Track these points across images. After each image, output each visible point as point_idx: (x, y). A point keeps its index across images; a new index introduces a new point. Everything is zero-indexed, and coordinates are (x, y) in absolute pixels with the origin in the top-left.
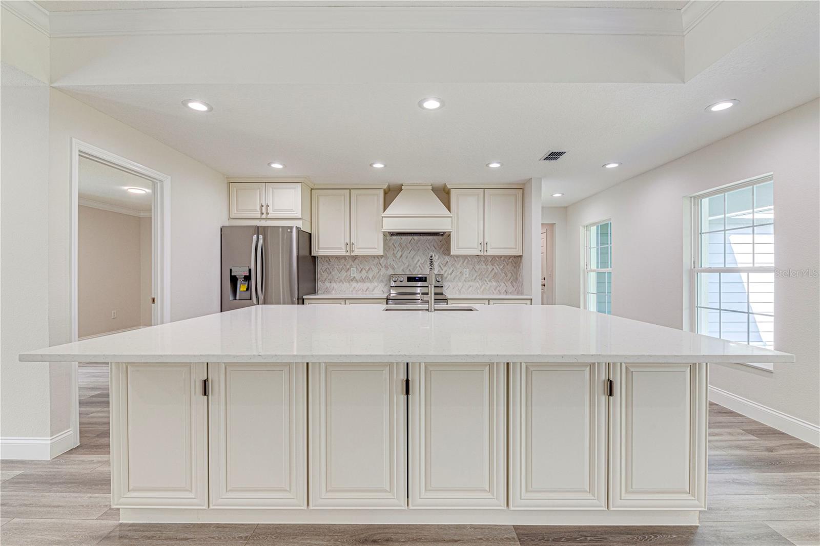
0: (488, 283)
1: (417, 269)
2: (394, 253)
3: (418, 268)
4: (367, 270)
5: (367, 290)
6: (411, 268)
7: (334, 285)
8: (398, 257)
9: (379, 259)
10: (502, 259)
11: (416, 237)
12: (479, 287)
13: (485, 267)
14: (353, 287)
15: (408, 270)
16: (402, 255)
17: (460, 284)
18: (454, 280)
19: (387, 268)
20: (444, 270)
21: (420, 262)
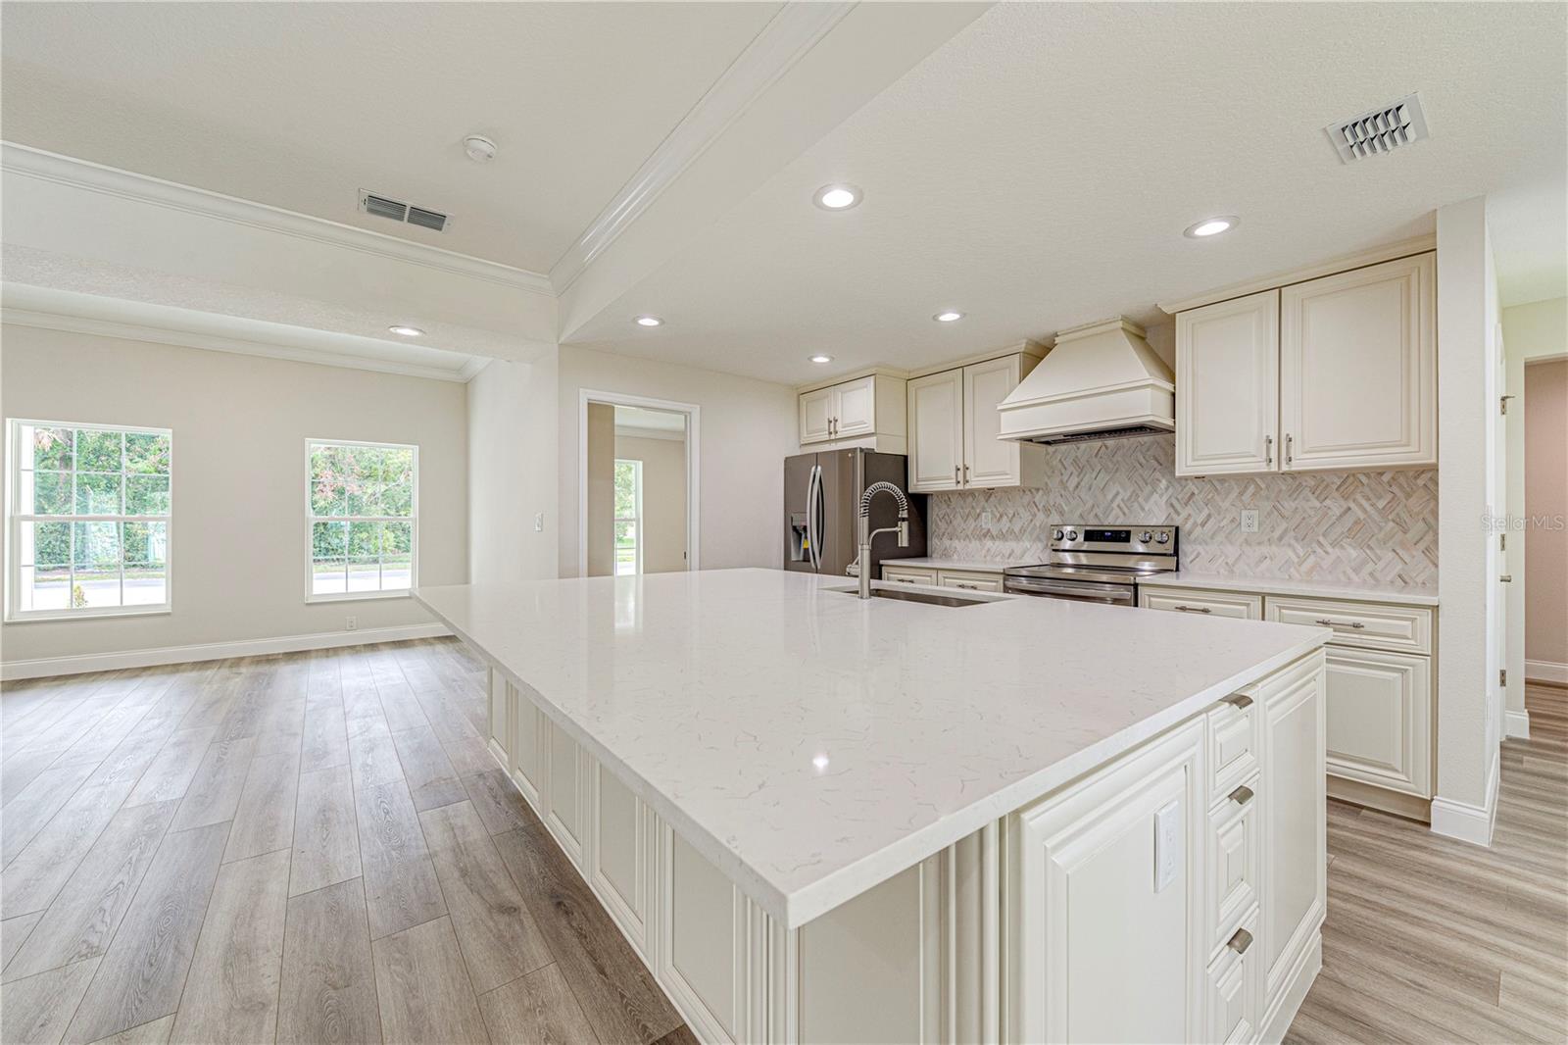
0: (1330, 549)
1: (1114, 512)
2: (1062, 481)
3: (1116, 511)
4: (1010, 516)
5: (1010, 555)
6: (1096, 510)
7: (956, 543)
8: (1071, 489)
9: (1032, 493)
10: (1386, 478)
11: (1111, 442)
12: (1296, 560)
13: (1317, 504)
14: (986, 548)
15: (1093, 514)
16: (1079, 484)
17: (1232, 552)
18: (1212, 538)
19: (1047, 511)
20: (1184, 514)
21: (1119, 498)
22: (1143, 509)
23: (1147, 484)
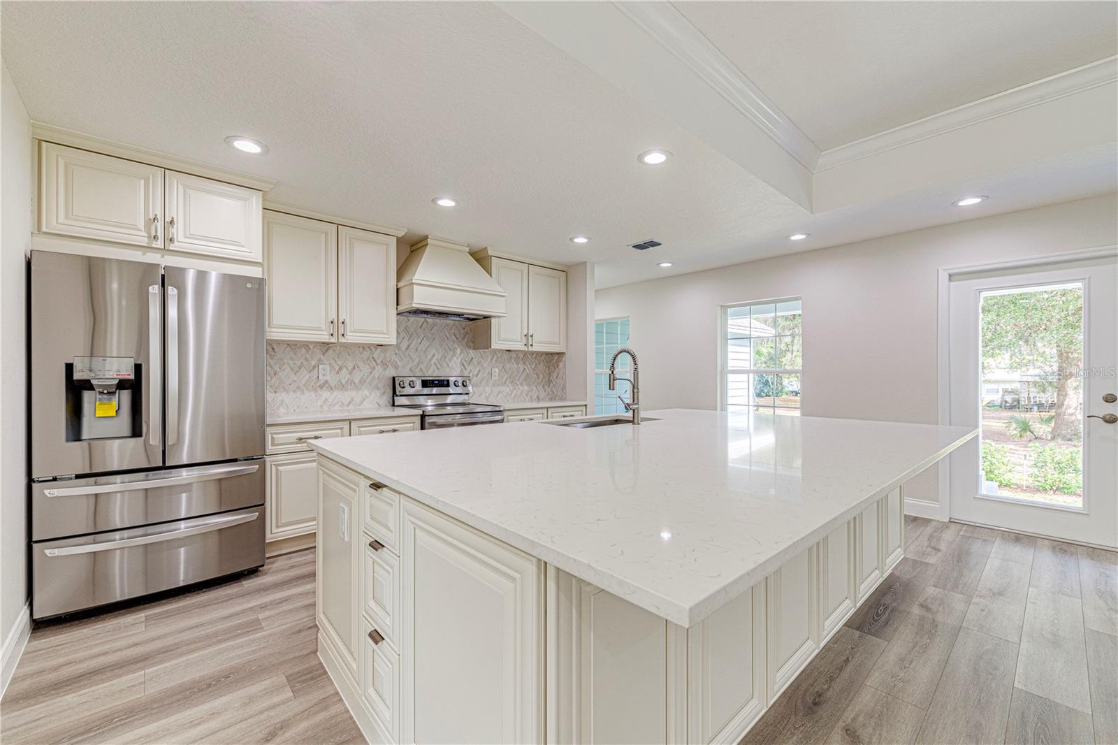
0: (520, 387)
1: (432, 367)
4: (350, 368)
5: (349, 403)
6: (422, 366)
7: (283, 396)
8: (403, 349)
9: (371, 350)
11: (430, 320)
12: (510, 392)
13: (516, 366)
14: (323, 398)
15: (419, 369)
16: (409, 346)
17: (488, 389)
18: (480, 383)
19: (384, 365)
20: (468, 370)
21: (435, 357)
22: (448, 366)
23: (450, 350)
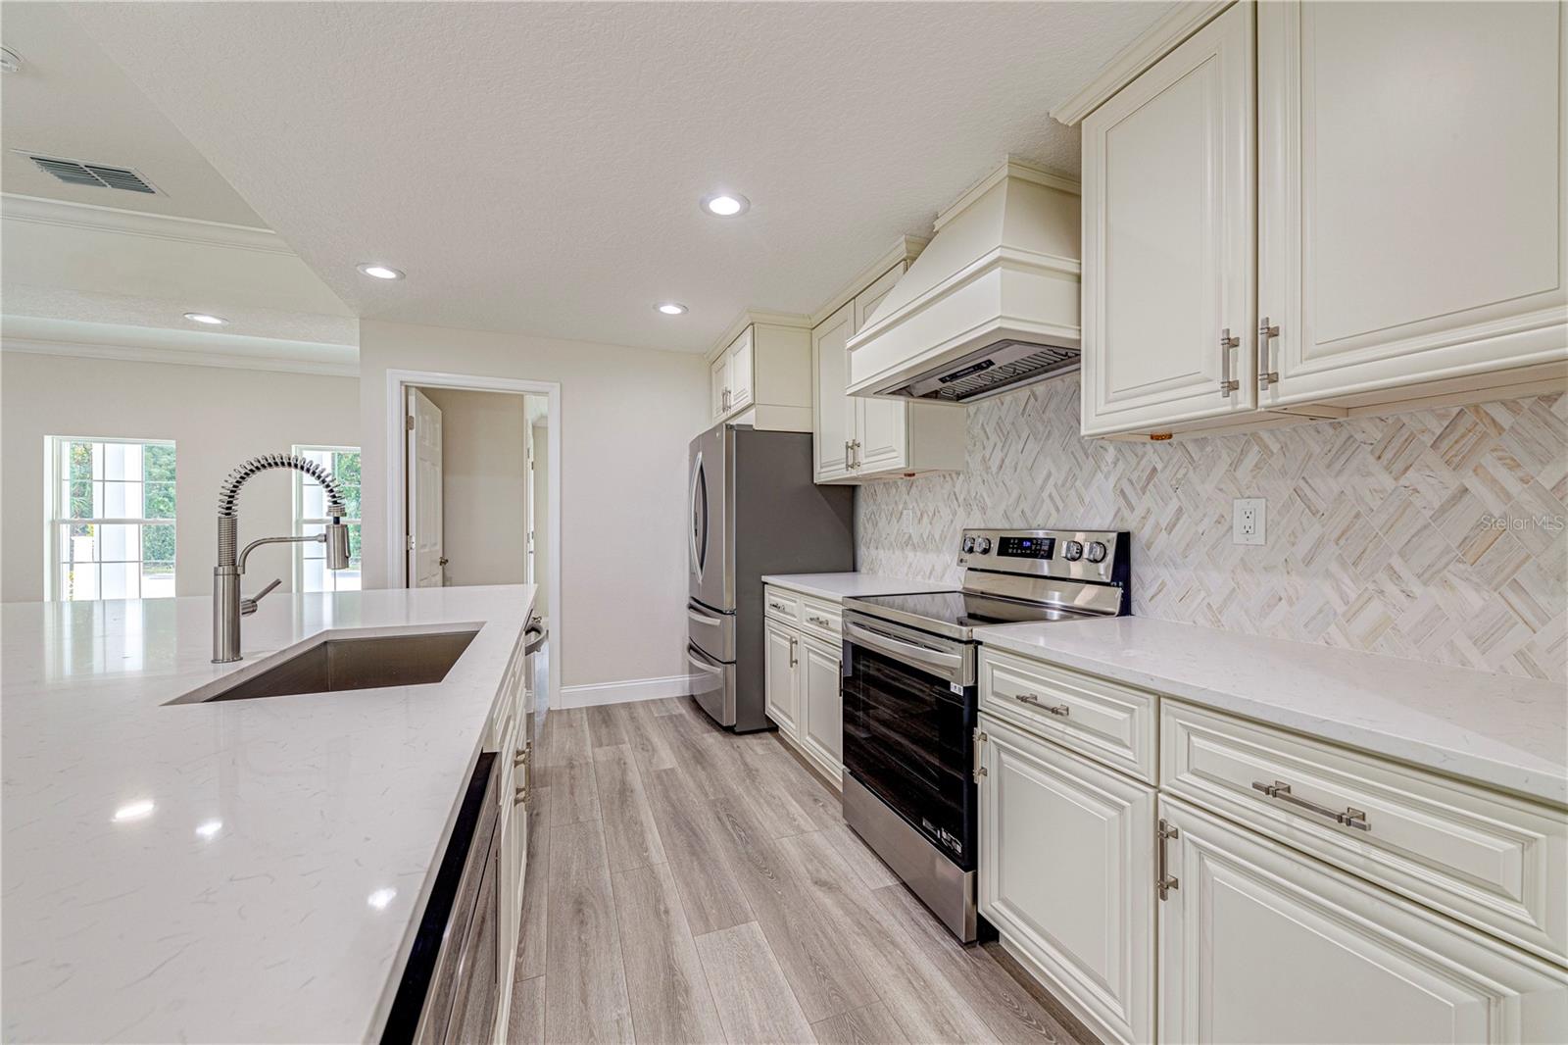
1: (1044, 506)
2: (984, 458)
3: (1048, 505)
4: (931, 514)
8: (994, 469)
14: (908, 562)
15: (1018, 511)
16: (1003, 462)
17: (1219, 583)
18: (1184, 555)
20: (1139, 511)
21: (1051, 481)
22: (1081, 500)
